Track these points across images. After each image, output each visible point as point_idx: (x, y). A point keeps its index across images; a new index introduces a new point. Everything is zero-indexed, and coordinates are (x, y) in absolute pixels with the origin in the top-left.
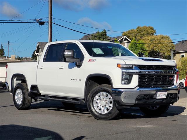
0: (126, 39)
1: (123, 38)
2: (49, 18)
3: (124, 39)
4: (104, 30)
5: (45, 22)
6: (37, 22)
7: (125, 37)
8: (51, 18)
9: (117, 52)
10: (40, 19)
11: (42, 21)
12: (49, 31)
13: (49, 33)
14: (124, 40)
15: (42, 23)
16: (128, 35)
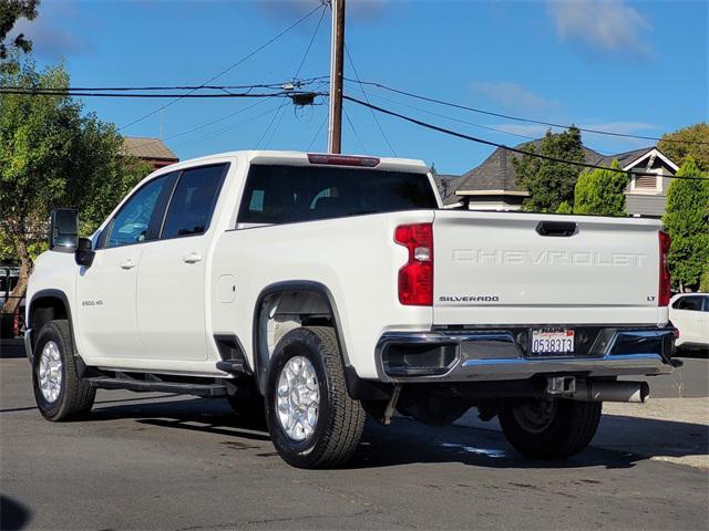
0: (658, 163)
1: (648, 159)
2: (333, 79)
3: (651, 162)
4: (572, 129)
5: (315, 95)
6: (287, 93)
7: (654, 153)
8: (340, 80)
9: (620, 209)
10: (299, 84)
11: (306, 89)
12: (331, 128)
13: (331, 136)
14: (652, 168)
15: (304, 99)
16: (682, 145)
